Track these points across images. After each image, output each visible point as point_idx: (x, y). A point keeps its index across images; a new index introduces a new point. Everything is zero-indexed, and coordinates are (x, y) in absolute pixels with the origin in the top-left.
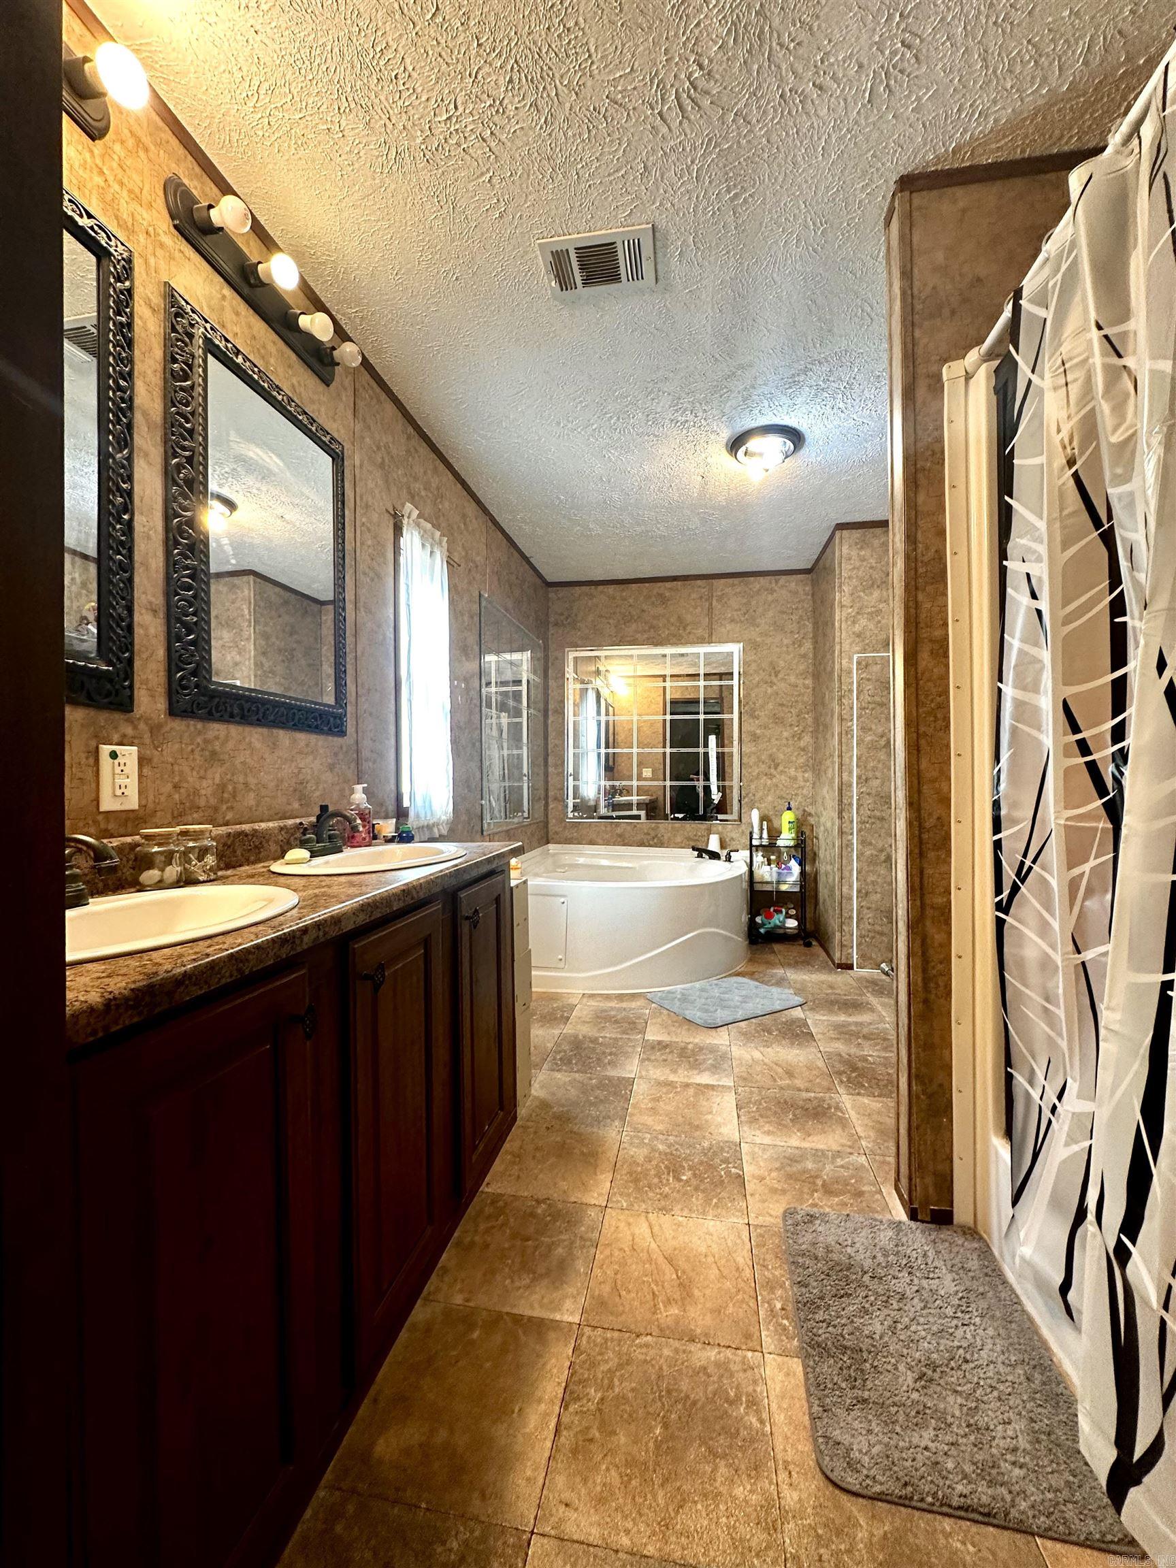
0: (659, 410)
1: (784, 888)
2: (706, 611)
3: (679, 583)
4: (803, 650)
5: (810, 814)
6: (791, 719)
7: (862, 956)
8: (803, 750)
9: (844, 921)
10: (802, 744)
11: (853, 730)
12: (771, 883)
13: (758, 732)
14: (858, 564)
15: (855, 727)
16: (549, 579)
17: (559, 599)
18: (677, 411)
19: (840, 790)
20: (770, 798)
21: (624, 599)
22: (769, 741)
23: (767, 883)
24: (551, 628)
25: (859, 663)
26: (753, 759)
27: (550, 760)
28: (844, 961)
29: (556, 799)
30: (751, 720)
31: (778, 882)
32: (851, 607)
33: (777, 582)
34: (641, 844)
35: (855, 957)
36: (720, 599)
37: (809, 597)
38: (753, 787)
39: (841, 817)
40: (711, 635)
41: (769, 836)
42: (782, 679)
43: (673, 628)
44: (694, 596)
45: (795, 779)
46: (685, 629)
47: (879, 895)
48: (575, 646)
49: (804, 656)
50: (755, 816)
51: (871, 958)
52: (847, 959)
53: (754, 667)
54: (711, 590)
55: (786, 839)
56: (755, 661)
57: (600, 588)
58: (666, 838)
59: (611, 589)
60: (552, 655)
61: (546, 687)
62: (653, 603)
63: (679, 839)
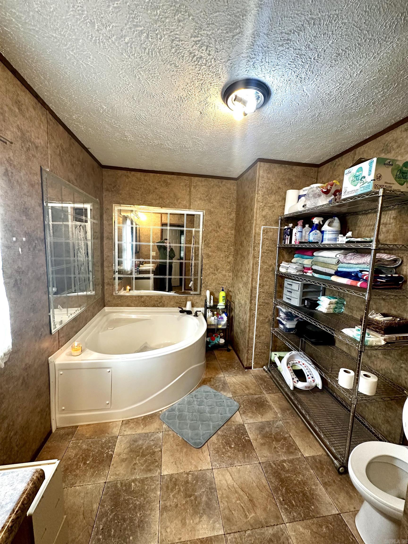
0: (182, 37)
1: (220, 327)
2: (188, 193)
3: (175, 176)
4: (231, 217)
5: (230, 291)
6: (225, 249)
7: (256, 363)
8: (229, 263)
9: (249, 348)
10: (229, 260)
11: (258, 262)
12: (215, 325)
13: (210, 254)
14: (266, 181)
15: (260, 261)
16: (103, 163)
17: (109, 176)
18: (196, 43)
19: (251, 290)
20: (214, 284)
21: (146, 181)
22: (215, 258)
23: (213, 325)
24: (104, 192)
25: (264, 231)
26: (207, 266)
27: (105, 264)
28: (248, 366)
29: (108, 284)
30: (207, 248)
31: (218, 324)
32: (262, 202)
33: (221, 183)
34: (154, 306)
35: (253, 364)
36: (195, 187)
37: (236, 192)
38: (207, 279)
39: (251, 303)
40: (190, 205)
41: (214, 302)
42: (222, 230)
43: (171, 199)
44: (182, 184)
45: (225, 276)
46: (177, 201)
47: (264, 337)
48: (119, 203)
49: (232, 220)
50: (208, 293)
51: (259, 364)
52: (249, 365)
53: (209, 223)
54: (191, 182)
55: (221, 305)
56: (210, 220)
57: (133, 173)
58: (166, 303)
59: (139, 174)
60: (105, 206)
61: (102, 224)
62: (161, 185)
63: (172, 303)
